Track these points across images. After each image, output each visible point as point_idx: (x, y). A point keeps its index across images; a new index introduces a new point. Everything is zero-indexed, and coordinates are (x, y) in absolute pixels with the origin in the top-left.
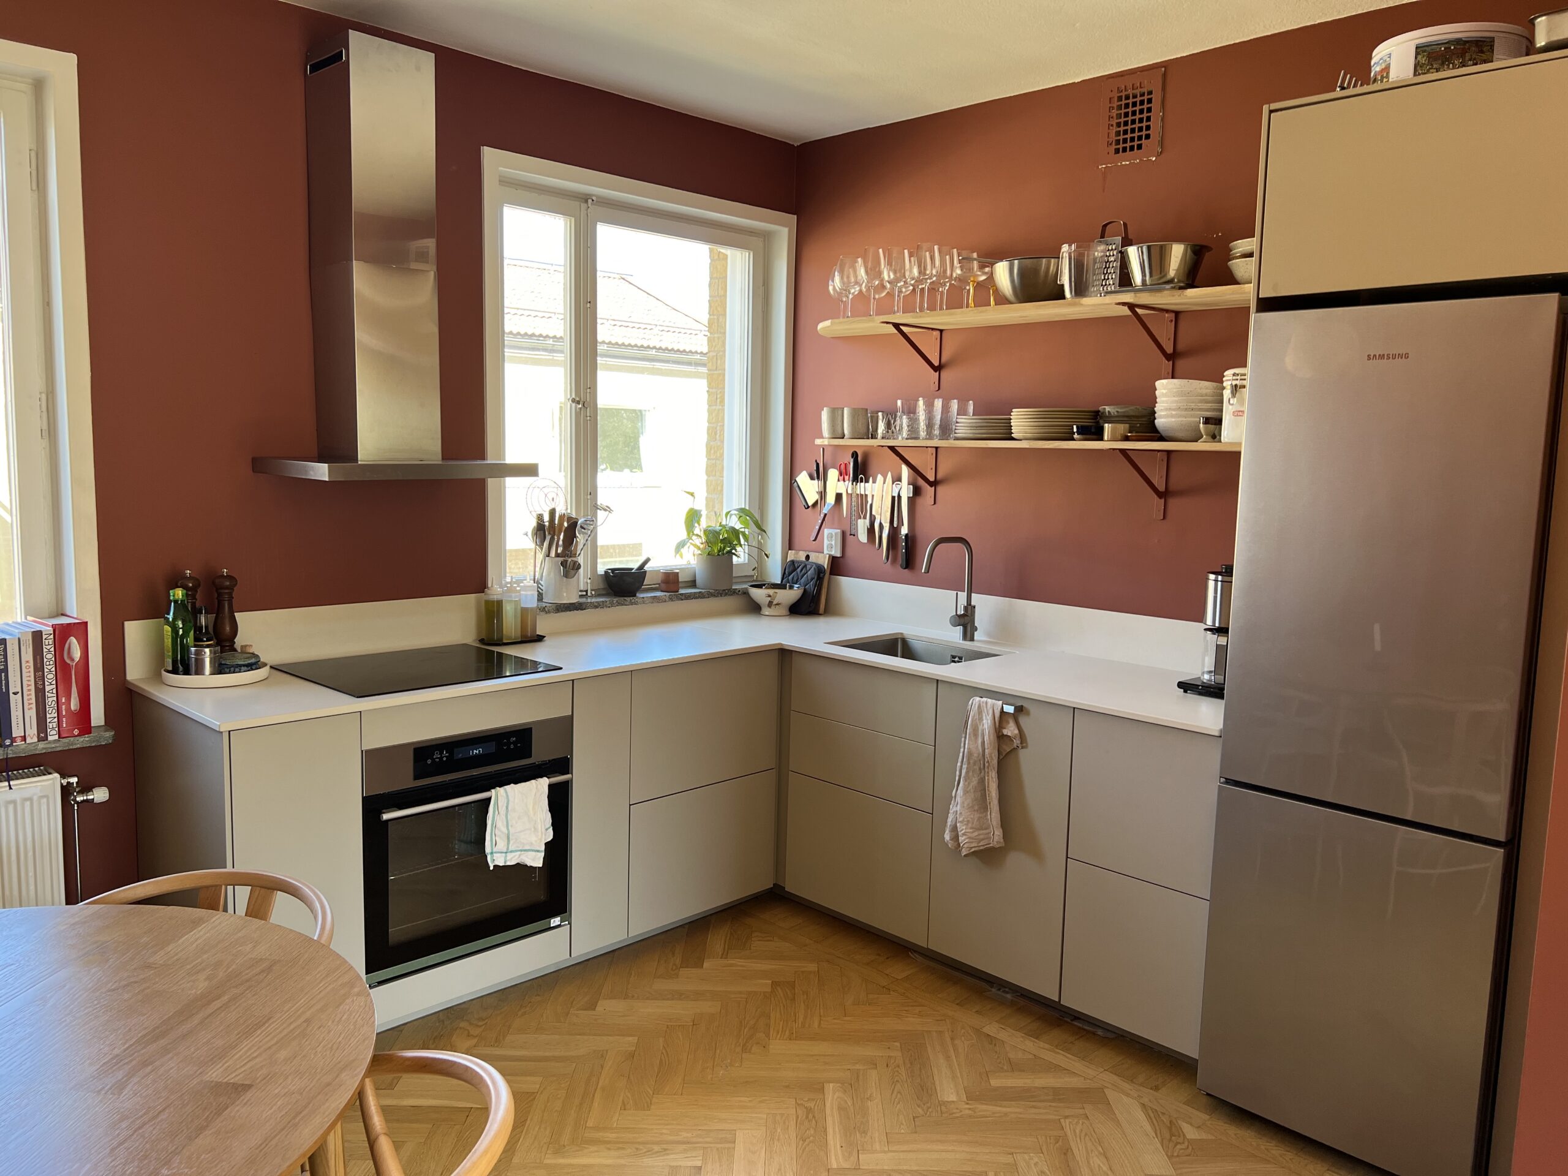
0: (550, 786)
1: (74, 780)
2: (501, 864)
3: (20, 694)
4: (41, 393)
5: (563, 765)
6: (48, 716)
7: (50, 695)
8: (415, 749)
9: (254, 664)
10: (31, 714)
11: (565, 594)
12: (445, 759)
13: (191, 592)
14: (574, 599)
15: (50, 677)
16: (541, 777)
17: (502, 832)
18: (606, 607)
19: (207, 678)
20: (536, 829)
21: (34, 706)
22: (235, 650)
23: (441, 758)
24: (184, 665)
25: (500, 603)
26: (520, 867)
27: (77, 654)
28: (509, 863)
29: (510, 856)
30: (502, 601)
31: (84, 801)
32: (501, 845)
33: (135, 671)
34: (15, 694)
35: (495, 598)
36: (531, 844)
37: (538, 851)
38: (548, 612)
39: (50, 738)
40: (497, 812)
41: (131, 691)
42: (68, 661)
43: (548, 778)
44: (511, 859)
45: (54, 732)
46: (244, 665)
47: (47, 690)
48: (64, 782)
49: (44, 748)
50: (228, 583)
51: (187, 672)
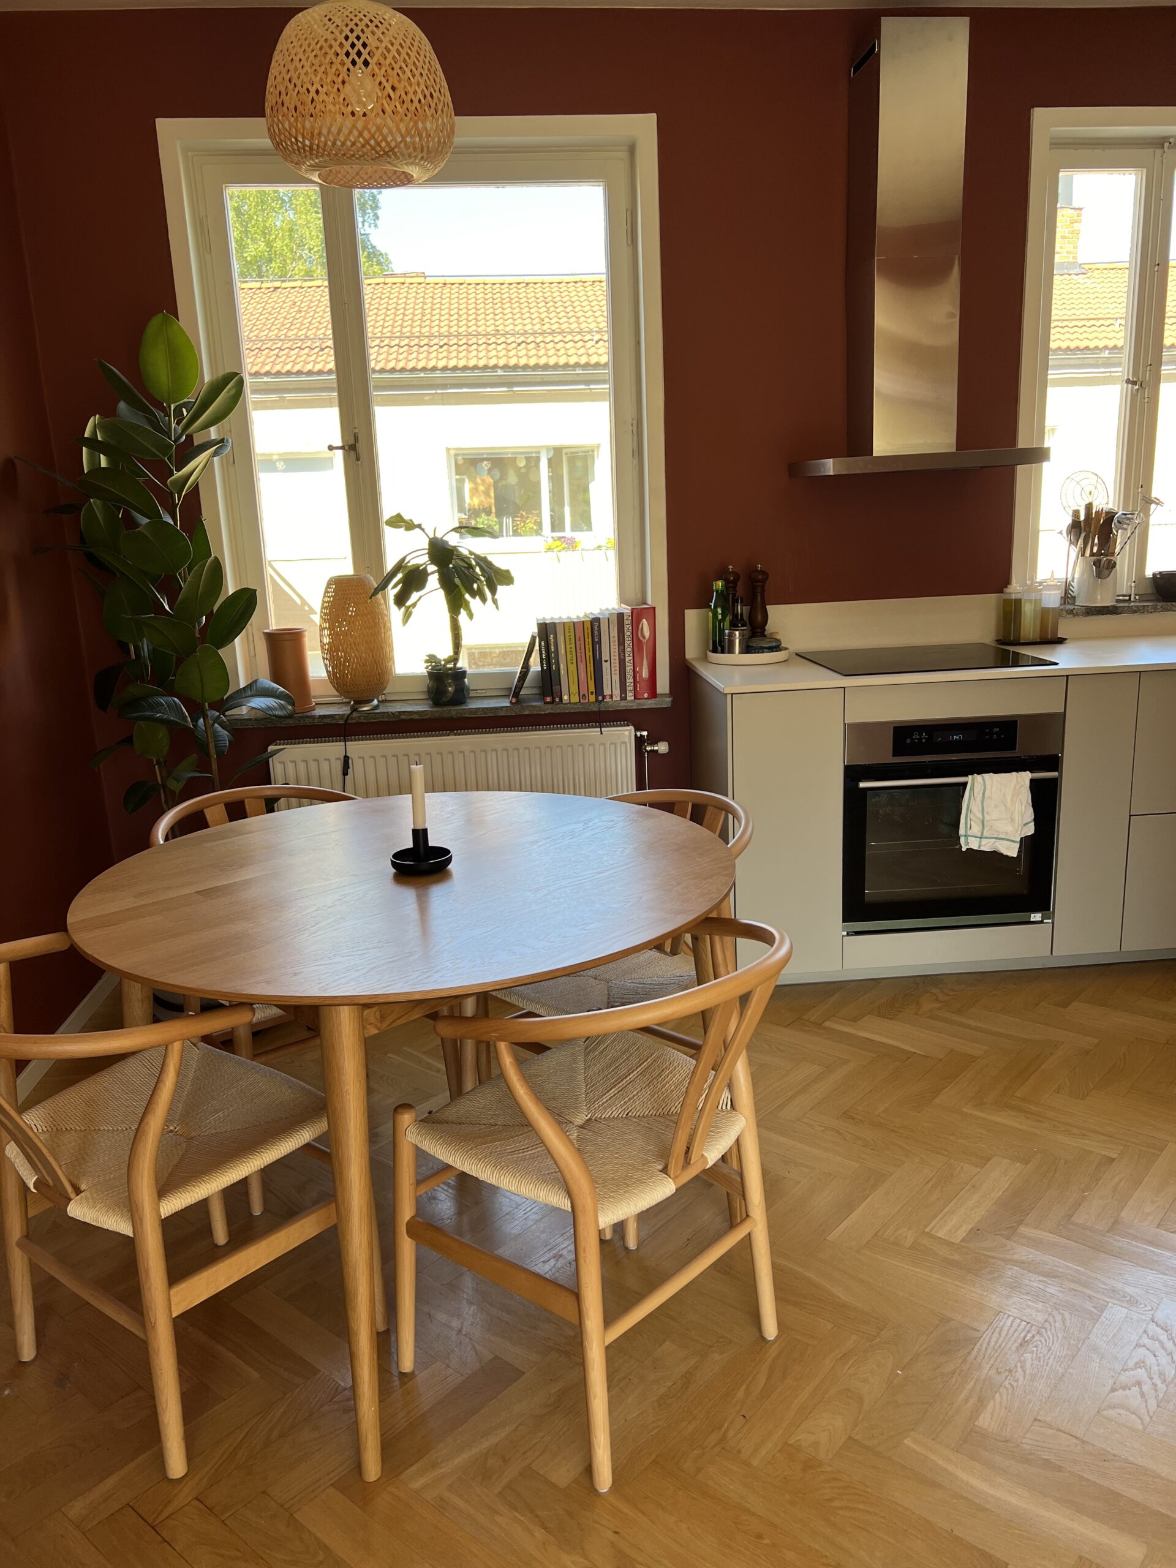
0: (1032, 781)
1: (645, 733)
2: (976, 848)
3: (609, 662)
4: (633, 419)
5: (1053, 762)
6: (627, 681)
7: (629, 664)
8: (895, 728)
9: (776, 647)
10: (616, 678)
11: (1099, 597)
12: (924, 740)
13: (730, 585)
14: (1109, 603)
15: (628, 650)
16: (1025, 771)
17: (977, 818)
18: (1148, 611)
19: (737, 657)
20: (1012, 820)
21: (618, 672)
22: (765, 636)
23: (920, 739)
24: (720, 645)
25: (1018, 602)
26: (995, 855)
27: (647, 633)
28: (982, 849)
29: (984, 841)
30: (1021, 600)
31: (651, 751)
32: (976, 829)
33: (691, 651)
34: (606, 661)
35: (1013, 597)
36: (1007, 833)
37: (1013, 841)
38: (1077, 615)
39: (628, 698)
40: (972, 798)
41: (688, 667)
42: (641, 638)
43: (1031, 772)
44: (985, 845)
45: (631, 694)
46: (766, 648)
47: (626, 660)
48: (638, 734)
49: (625, 706)
50: (760, 577)
51: (723, 652)
